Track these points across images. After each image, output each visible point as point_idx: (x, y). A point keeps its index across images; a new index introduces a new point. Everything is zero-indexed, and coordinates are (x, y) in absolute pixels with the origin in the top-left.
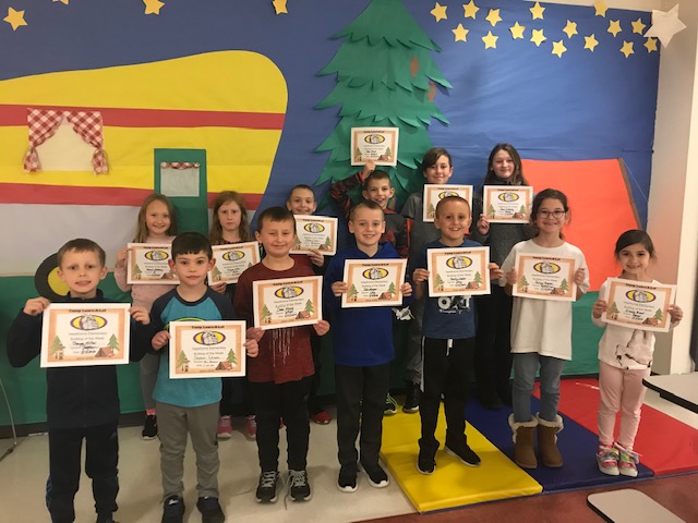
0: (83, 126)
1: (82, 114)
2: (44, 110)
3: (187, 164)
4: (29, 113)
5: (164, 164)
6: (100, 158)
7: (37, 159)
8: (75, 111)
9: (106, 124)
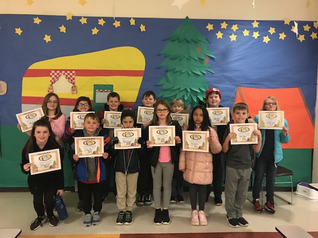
0: (69, 76)
1: (68, 72)
2: (56, 71)
3: (106, 90)
4: (51, 72)
5: (97, 90)
6: (74, 88)
7: (52, 89)
8: (66, 71)
9: (77, 75)
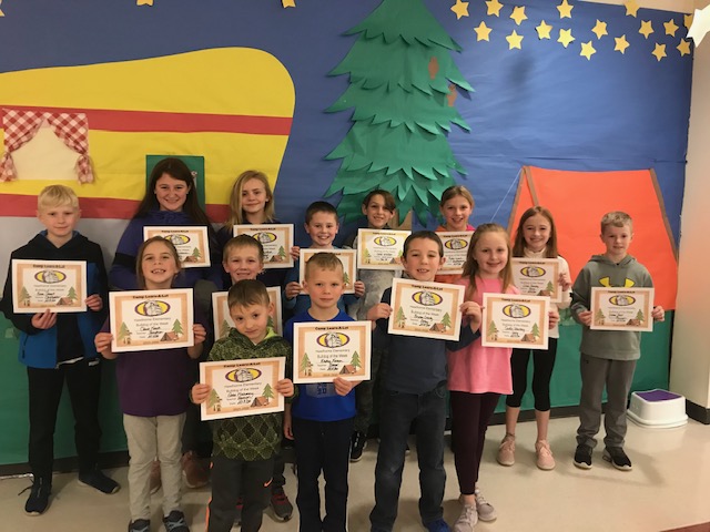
0: (66, 129)
1: (65, 116)
2: (21, 110)
4: (5, 114)
6: (85, 165)
7: (12, 166)
8: (56, 112)
9: (92, 127)
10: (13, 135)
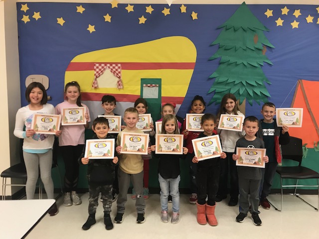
0: (114, 70)
1: (114, 65)
2: (100, 64)
3: (154, 85)
4: (95, 65)
5: (144, 85)
6: (120, 82)
7: (97, 83)
8: (111, 64)
9: (123, 68)
10: (97, 72)
